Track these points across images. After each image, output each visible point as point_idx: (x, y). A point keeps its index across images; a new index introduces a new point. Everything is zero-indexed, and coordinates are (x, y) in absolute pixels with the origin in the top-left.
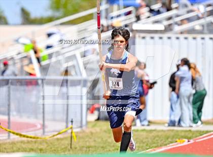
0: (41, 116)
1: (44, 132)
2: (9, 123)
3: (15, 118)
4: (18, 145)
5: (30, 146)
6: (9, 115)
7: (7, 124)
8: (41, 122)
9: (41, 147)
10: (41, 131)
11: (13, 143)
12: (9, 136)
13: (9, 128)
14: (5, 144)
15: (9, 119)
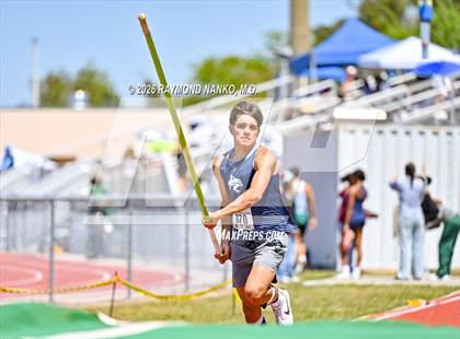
0: (182, 261)
1: (187, 287)
2: (129, 271)
3: (138, 264)
4: (145, 309)
5: (165, 311)
6: (129, 258)
7: (125, 275)
8: (183, 270)
9: (182, 312)
10: (183, 286)
11: (136, 306)
12: (129, 293)
13: (129, 279)
14: (123, 307)
15: (130, 266)
